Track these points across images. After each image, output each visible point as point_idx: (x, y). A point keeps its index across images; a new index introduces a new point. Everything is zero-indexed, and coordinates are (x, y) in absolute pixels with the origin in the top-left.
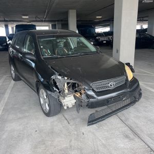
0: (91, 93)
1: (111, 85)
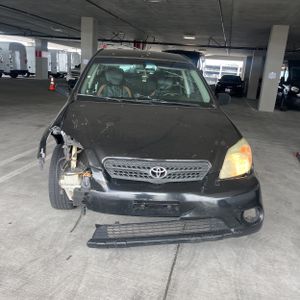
0: (99, 177)
1: (154, 173)
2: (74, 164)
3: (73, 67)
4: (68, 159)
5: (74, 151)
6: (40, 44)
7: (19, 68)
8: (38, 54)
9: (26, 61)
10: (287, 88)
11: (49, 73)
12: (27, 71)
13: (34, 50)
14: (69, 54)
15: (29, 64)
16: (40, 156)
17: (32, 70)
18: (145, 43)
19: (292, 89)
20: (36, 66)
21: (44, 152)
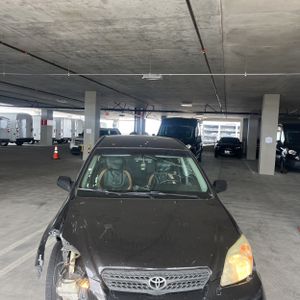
1: (153, 284)
2: (72, 269)
3: (77, 135)
4: (66, 263)
5: (72, 256)
6: (46, 114)
7: (25, 136)
8: (44, 122)
9: (32, 130)
10: (285, 150)
11: (54, 140)
12: (32, 139)
13: (40, 118)
14: (73, 121)
15: (34, 132)
16: (38, 263)
17: (37, 137)
18: (145, 111)
19: (290, 152)
20: (41, 134)
21: (43, 258)
